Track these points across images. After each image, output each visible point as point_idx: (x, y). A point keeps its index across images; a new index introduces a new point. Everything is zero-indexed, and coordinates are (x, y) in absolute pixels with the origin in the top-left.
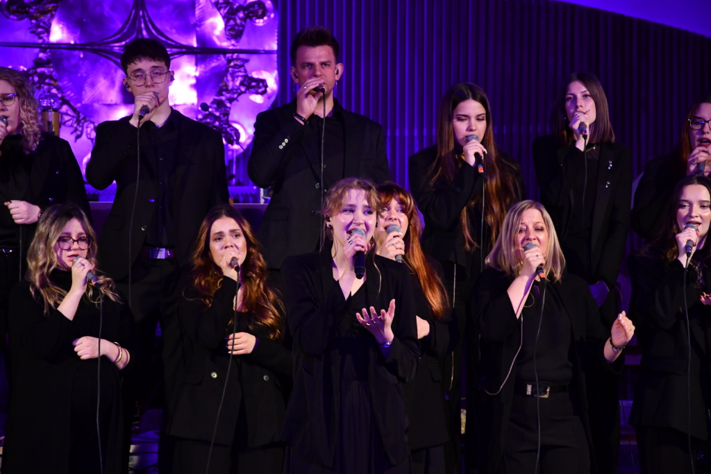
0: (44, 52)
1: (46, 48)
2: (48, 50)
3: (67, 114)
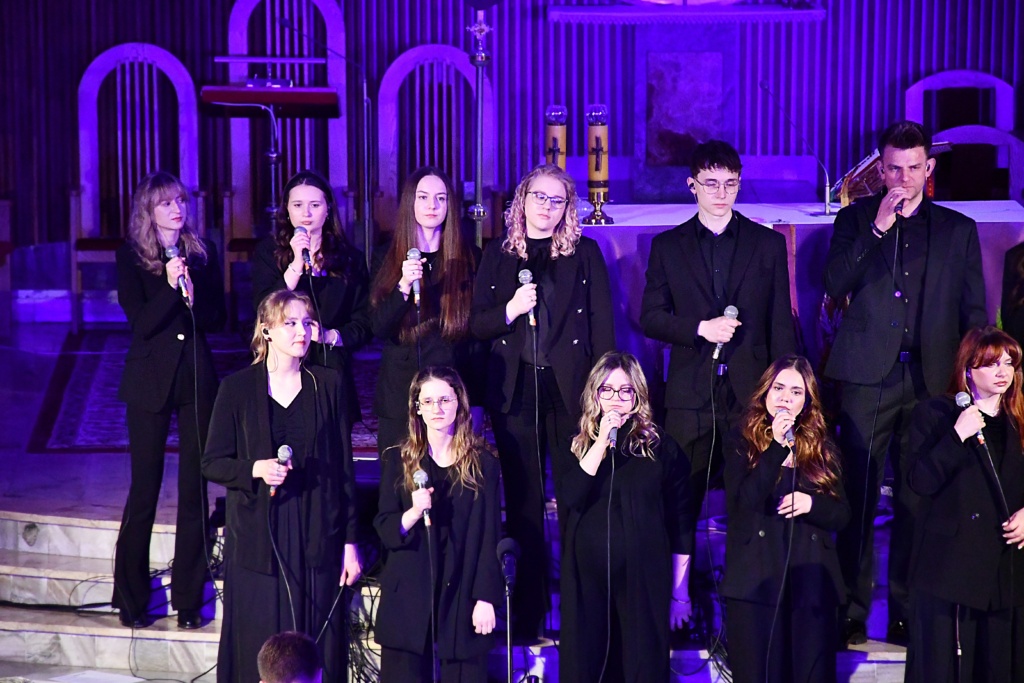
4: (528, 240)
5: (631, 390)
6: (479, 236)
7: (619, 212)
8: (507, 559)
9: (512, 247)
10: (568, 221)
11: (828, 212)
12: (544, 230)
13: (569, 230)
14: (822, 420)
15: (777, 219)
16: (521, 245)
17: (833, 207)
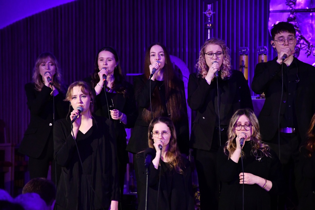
0: (292, 14)
1: (294, 12)
2: (295, 13)
3: (303, 44)
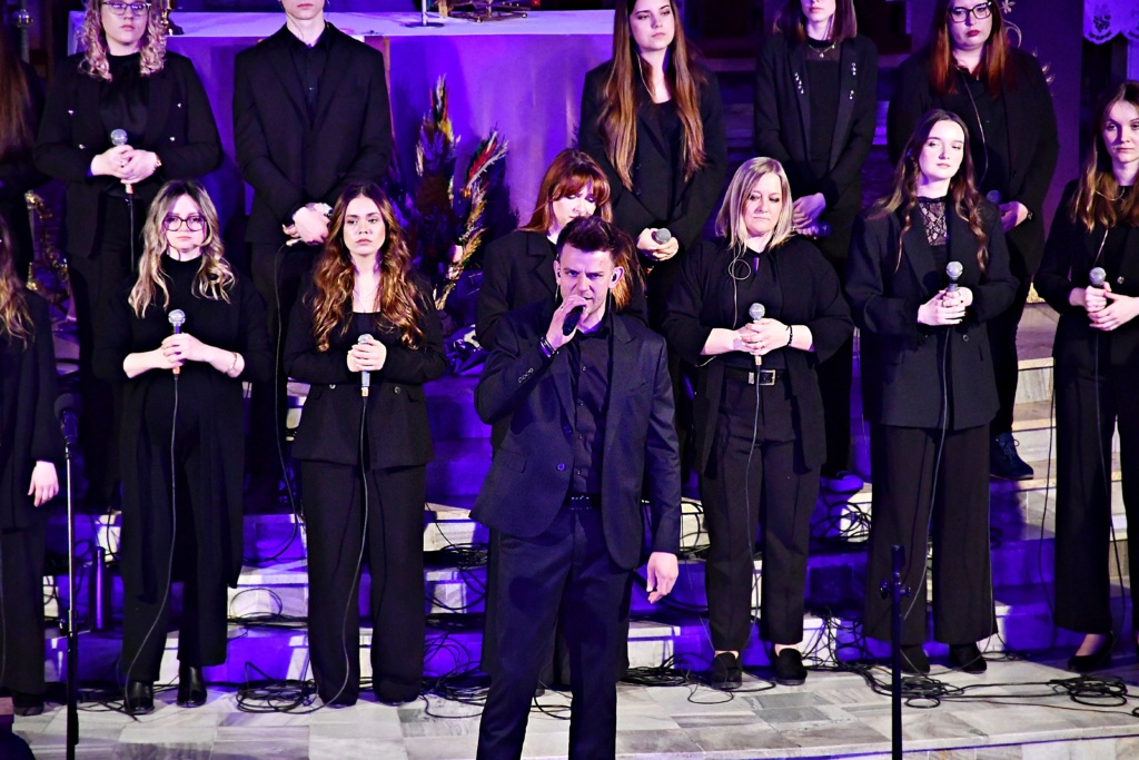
4: (110, 58)
5: (201, 218)
6: (26, 47)
7: (186, 21)
8: (66, 417)
9: (92, 69)
10: (151, 29)
11: (425, 22)
12: (127, 44)
13: (153, 41)
14: (405, 246)
15: (369, 30)
16: (103, 67)
17: (430, 16)
